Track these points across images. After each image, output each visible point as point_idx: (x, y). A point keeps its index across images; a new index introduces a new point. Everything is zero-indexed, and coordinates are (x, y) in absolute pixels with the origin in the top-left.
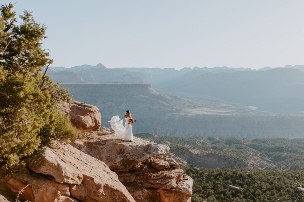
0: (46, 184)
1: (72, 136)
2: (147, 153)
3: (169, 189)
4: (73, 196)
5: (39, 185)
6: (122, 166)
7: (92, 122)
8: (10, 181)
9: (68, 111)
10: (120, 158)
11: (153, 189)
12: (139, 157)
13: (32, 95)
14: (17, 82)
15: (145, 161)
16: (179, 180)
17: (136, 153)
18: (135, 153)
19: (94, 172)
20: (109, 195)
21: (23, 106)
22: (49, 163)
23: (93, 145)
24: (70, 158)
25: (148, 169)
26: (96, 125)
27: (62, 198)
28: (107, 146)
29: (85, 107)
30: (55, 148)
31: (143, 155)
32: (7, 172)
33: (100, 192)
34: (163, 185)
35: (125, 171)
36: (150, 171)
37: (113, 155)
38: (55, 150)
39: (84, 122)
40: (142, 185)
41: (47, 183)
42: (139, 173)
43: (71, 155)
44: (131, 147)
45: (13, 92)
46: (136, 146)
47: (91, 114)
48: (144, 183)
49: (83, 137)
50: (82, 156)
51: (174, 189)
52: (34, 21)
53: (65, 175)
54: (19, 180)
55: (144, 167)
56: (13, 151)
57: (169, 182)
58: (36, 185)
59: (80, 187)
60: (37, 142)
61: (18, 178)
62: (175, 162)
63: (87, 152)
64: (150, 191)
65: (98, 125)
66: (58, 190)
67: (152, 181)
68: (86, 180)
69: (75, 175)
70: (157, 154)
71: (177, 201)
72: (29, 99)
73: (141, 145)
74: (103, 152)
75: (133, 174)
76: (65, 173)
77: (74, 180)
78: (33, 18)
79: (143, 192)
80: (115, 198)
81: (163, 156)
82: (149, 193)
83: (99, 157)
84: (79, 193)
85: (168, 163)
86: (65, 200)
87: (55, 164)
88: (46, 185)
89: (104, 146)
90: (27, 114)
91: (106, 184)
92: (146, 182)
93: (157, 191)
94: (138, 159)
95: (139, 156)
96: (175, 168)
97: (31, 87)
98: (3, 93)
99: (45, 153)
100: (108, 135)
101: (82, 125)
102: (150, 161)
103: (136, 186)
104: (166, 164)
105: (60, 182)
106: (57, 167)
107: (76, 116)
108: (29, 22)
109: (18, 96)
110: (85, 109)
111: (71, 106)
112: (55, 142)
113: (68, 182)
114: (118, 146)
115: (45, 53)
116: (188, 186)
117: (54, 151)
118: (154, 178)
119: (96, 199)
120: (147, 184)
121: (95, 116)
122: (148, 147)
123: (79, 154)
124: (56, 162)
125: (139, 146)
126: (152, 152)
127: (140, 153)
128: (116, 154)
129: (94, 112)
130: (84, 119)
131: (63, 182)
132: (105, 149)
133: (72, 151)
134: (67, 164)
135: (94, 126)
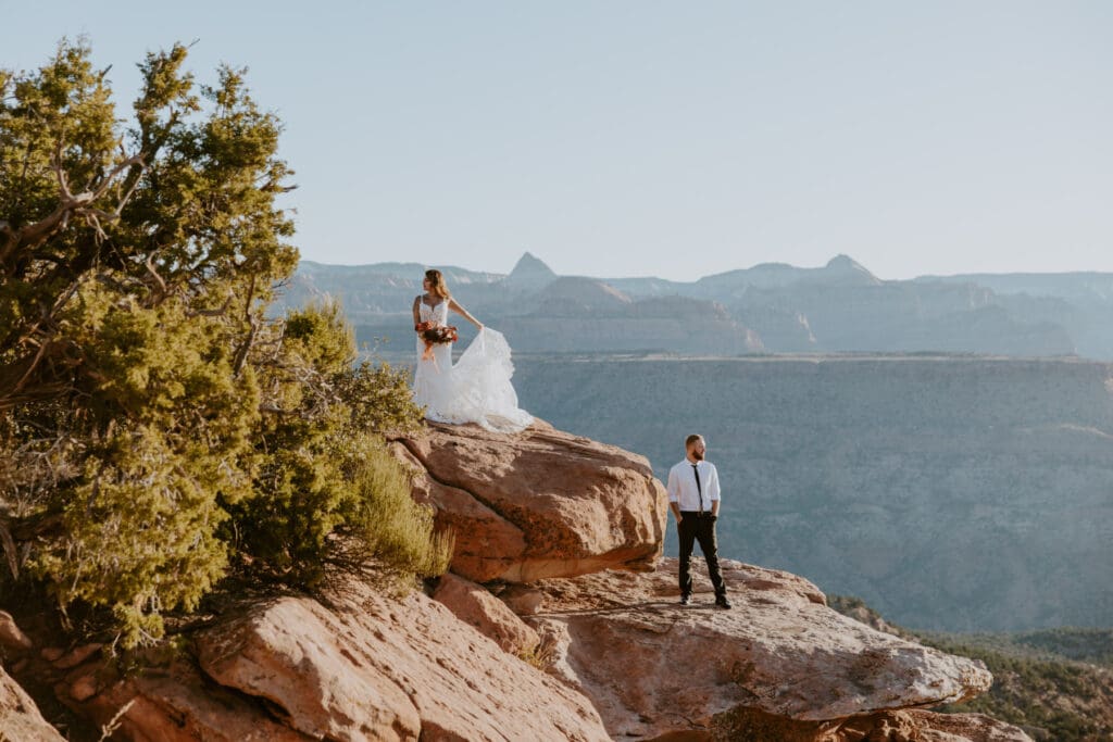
0: (259, 733)
2: (856, 688)
5: (226, 735)
7: (612, 528)
9: (507, 471)
10: (723, 702)
14: (132, 333)
17: (803, 686)
18: (800, 684)
19: (495, 724)
21: (147, 421)
22: (270, 652)
23: (610, 632)
24: (401, 653)
26: (632, 543)
28: (673, 641)
29: (588, 456)
30: (347, 609)
31: (836, 696)
32: (120, 674)
37: (697, 684)
38: (348, 617)
39: (571, 522)
41: (263, 731)
43: (414, 644)
44: (788, 654)
45: (112, 369)
46: (810, 652)
47: (608, 488)
49: (583, 596)
50: (472, 658)
52: (252, 105)
53: (332, 709)
54: (160, 707)
58: (218, 730)
61: (155, 697)
63: (576, 665)
65: (641, 540)
69: (381, 715)
70: (908, 697)
72: (169, 397)
73: (836, 651)
74: (649, 669)
76: (333, 698)
77: (374, 732)
78: (249, 94)
81: (978, 722)
87: (291, 660)
88: (257, 738)
89: (658, 641)
94: (803, 710)
95: (812, 697)
99: (267, 613)
101: (561, 536)
105: (310, 732)
106: (300, 671)
107: (536, 498)
108: (236, 109)
110: (581, 465)
111: (523, 451)
113: (348, 737)
114: (725, 645)
115: (279, 226)
121: (625, 501)
122: (871, 660)
123: (464, 648)
124: (298, 649)
125: (826, 652)
126: (885, 687)
127: (824, 686)
128: (712, 681)
129: (625, 482)
130: (569, 512)
131: (322, 736)
132: (661, 654)
133: (431, 630)
134: (365, 670)
135: (618, 543)
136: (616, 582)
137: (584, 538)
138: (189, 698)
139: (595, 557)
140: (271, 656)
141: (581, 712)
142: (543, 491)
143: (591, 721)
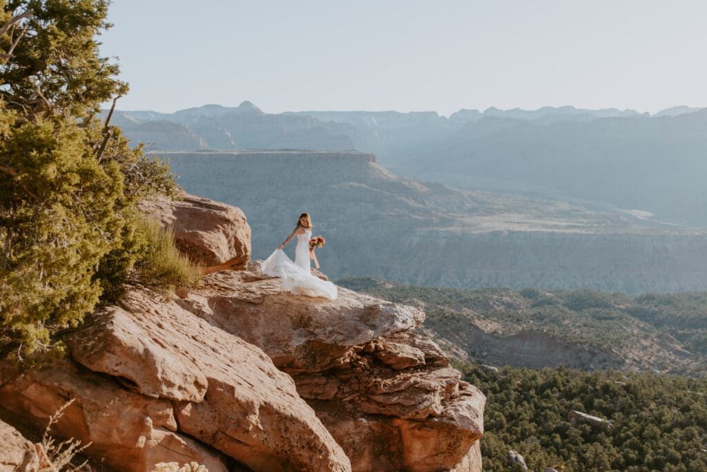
0: (118, 398)
1: (179, 281)
2: (367, 327)
3: (424, 417)
4: (184, 431)
5: (98, 402)
6: (304, 358)
7: (230, 248)
8: (28, 390)
9: (170, 218)
10: (300, 339)
11: (383, 417)
12: (347, 337)
13: (76, 173)
14: (40, 140)
15: (362, 348)
16: (448, 397)
17: (340, 328)
18: (337, 326)
19: (236, 372)
20: (273, 429)
21: (55, 201)
22: (124, 348)
23: (231, 305)
24: (175, 336)
25: (371, 367)
26: (239, 255)
27: (158, 435)
28: (266, 308)
29: (211, 208)
30: (139, 311)
31: (359, 332)
32: (22, 369)
33: (252, 423)
34: (407, 407)
35: (313, 371)
36: (375, 372)
37: (283, 330)
38: (139, 315)
39: (210, 246)
40: (356, 408)
41: (119, 397)
42: (348, 376)
43: (177, 328)
44: (328, 310)
45: (31, 165)
46: (339, 309)
47: (226, 226)
48: (360, 401)
49: (207, 285)
50: (204, 332)
51: (436, 420)
53: (163, 379)
54: (51, 389)
55: (361, 363)
56: (33, 314)
57: (424, 400)
58: (93, 400)
59: (200, 409)
60: (92, 294)
61: (48, 383)
62: (438, 352)
63: (216, 324)
64: (376, 422)
65: (244, 254)
66: (147, 414)
67: (380, 399)
68: (214, 390)
69: (188, 378)
70: (393, 329)
71: (445, 448)
72: (70, 185)
73: (351, 307)
74: (256, 324)
75: (332, 379)
76: (163, 372)
77: (185, 389)
79: (357, 426)
80: (288, 438)
81: (408, 336)
82: (373, 428)
83: (246, 337)
84: (200, 424)
85: (421, 354)
86: (165, 439)
87: (137, 351)
88: (116, 402)
89: (258, 308)
90: (67, 222)
91: (265, 403)
92: (366, 401)
93: (392, 423)
94: (343, 341)
95: (346, 333)
96: (439, 367)
97: (75, 153)
98: (5, 169)
99: (113, 321)
100: (268, 281)
101: (204, 254)
102: (376, 347)
103: (340, 411)
104: (415, 355)
105: (151, 395)
106: (144, 357)
107: (189, 233)
109: (43, 177)
110: (210, 214)
111: (177, 208)
112: (137, 297)
113: (172, 395)
114: (294, 308)
115: (108, 68)
116: (471, 411)
117: (135, 318)
118: (387, 391)
119: (241, 440)
120: (369, 405)
121: (235, 233)
122: (371, 311)
123: (198, 327)
124: (140, 344)
125: (347, 308)
126: (382, 325)
127: (351, 327)
128: (290, 328)
129: (234, 223)
130: (208, 241)
131: (158, 396)
132: (261, 315)
133: (179, 318)
134: (169, 350)
135: (233, 256)
136: (220, 276)
137: (217, 254)
138: (71, 381)
139: (223, 264)
140: (125, 349)
141: (261, 357)
142: (191, 230)
143: (268, 363)
